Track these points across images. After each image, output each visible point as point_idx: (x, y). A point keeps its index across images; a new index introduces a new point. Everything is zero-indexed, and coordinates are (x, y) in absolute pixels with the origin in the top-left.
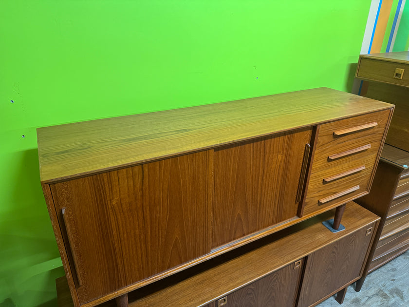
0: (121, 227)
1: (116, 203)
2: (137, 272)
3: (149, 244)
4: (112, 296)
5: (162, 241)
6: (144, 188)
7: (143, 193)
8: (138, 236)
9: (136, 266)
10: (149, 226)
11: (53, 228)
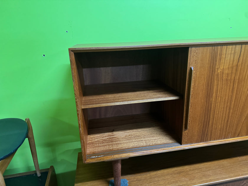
0: (218, 91)
1: (220, 72)
2: (219, 131)
3: (231, 111)
4: (110, 158)
5: (239, 111)
6: (238, 64)
7: (237, 68)
8: (227, 102)
9: (220, 126)
10: (234, 97)
11: (74, 88)
